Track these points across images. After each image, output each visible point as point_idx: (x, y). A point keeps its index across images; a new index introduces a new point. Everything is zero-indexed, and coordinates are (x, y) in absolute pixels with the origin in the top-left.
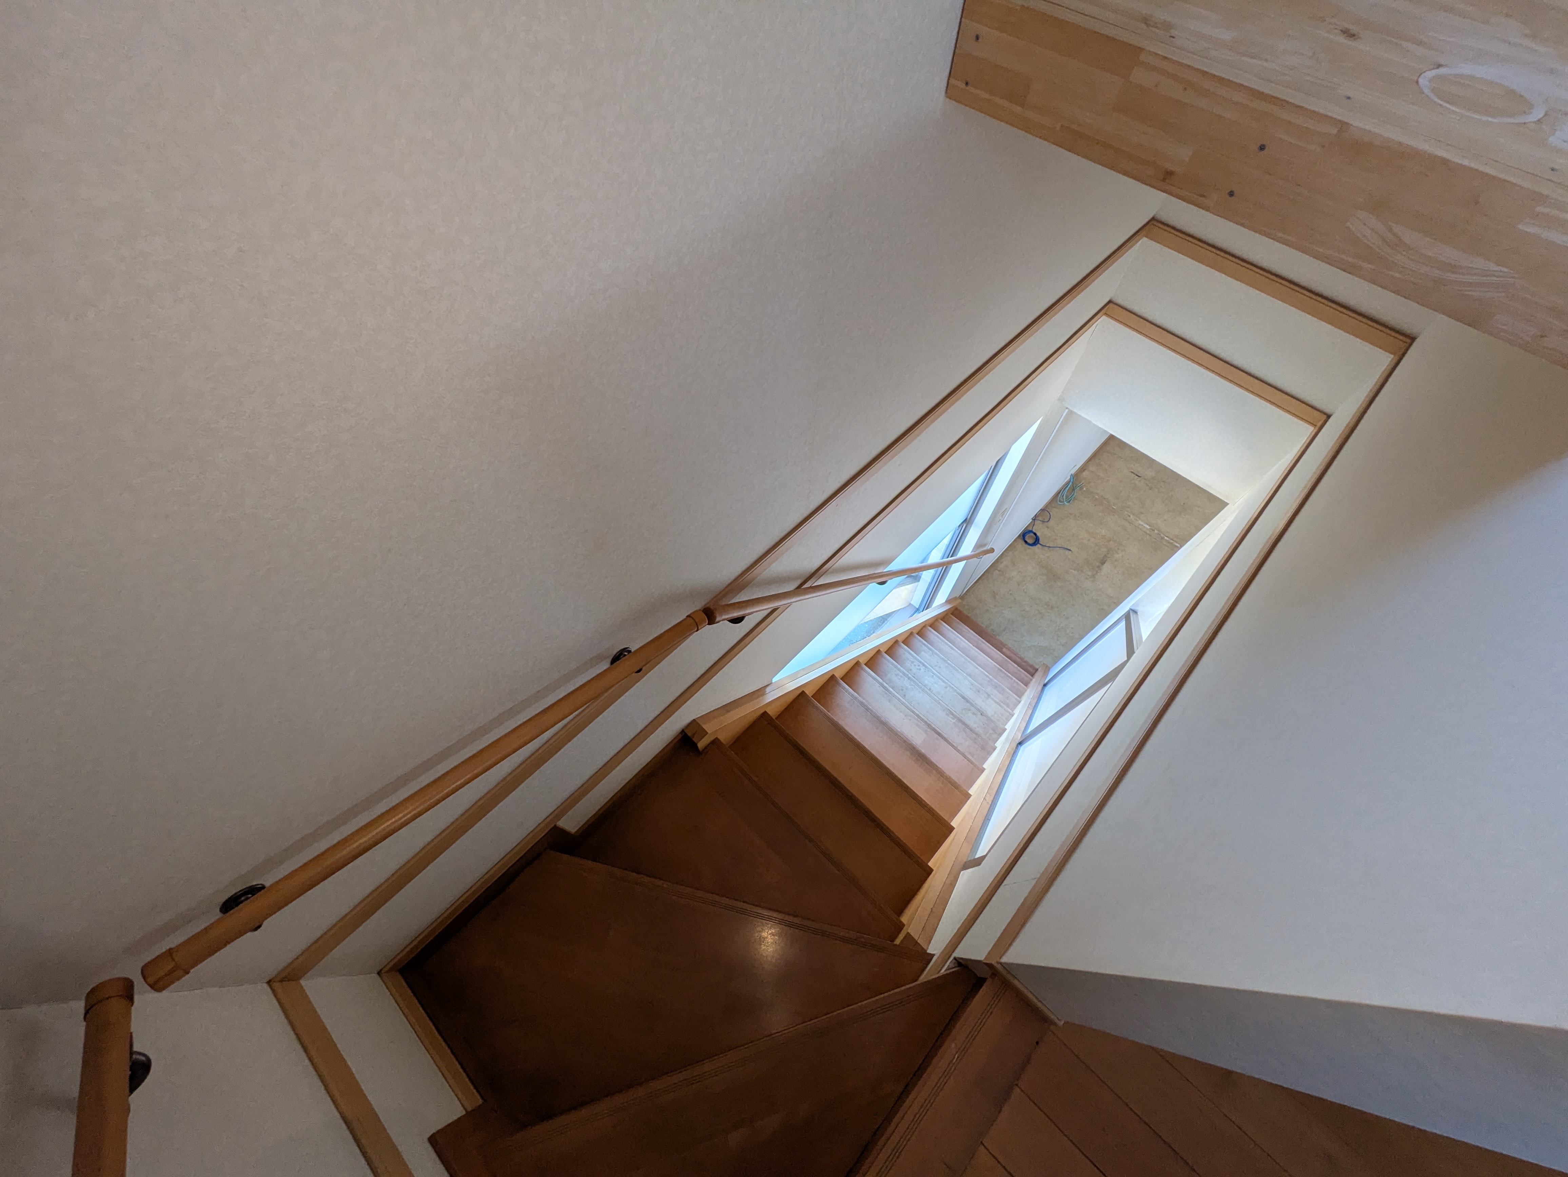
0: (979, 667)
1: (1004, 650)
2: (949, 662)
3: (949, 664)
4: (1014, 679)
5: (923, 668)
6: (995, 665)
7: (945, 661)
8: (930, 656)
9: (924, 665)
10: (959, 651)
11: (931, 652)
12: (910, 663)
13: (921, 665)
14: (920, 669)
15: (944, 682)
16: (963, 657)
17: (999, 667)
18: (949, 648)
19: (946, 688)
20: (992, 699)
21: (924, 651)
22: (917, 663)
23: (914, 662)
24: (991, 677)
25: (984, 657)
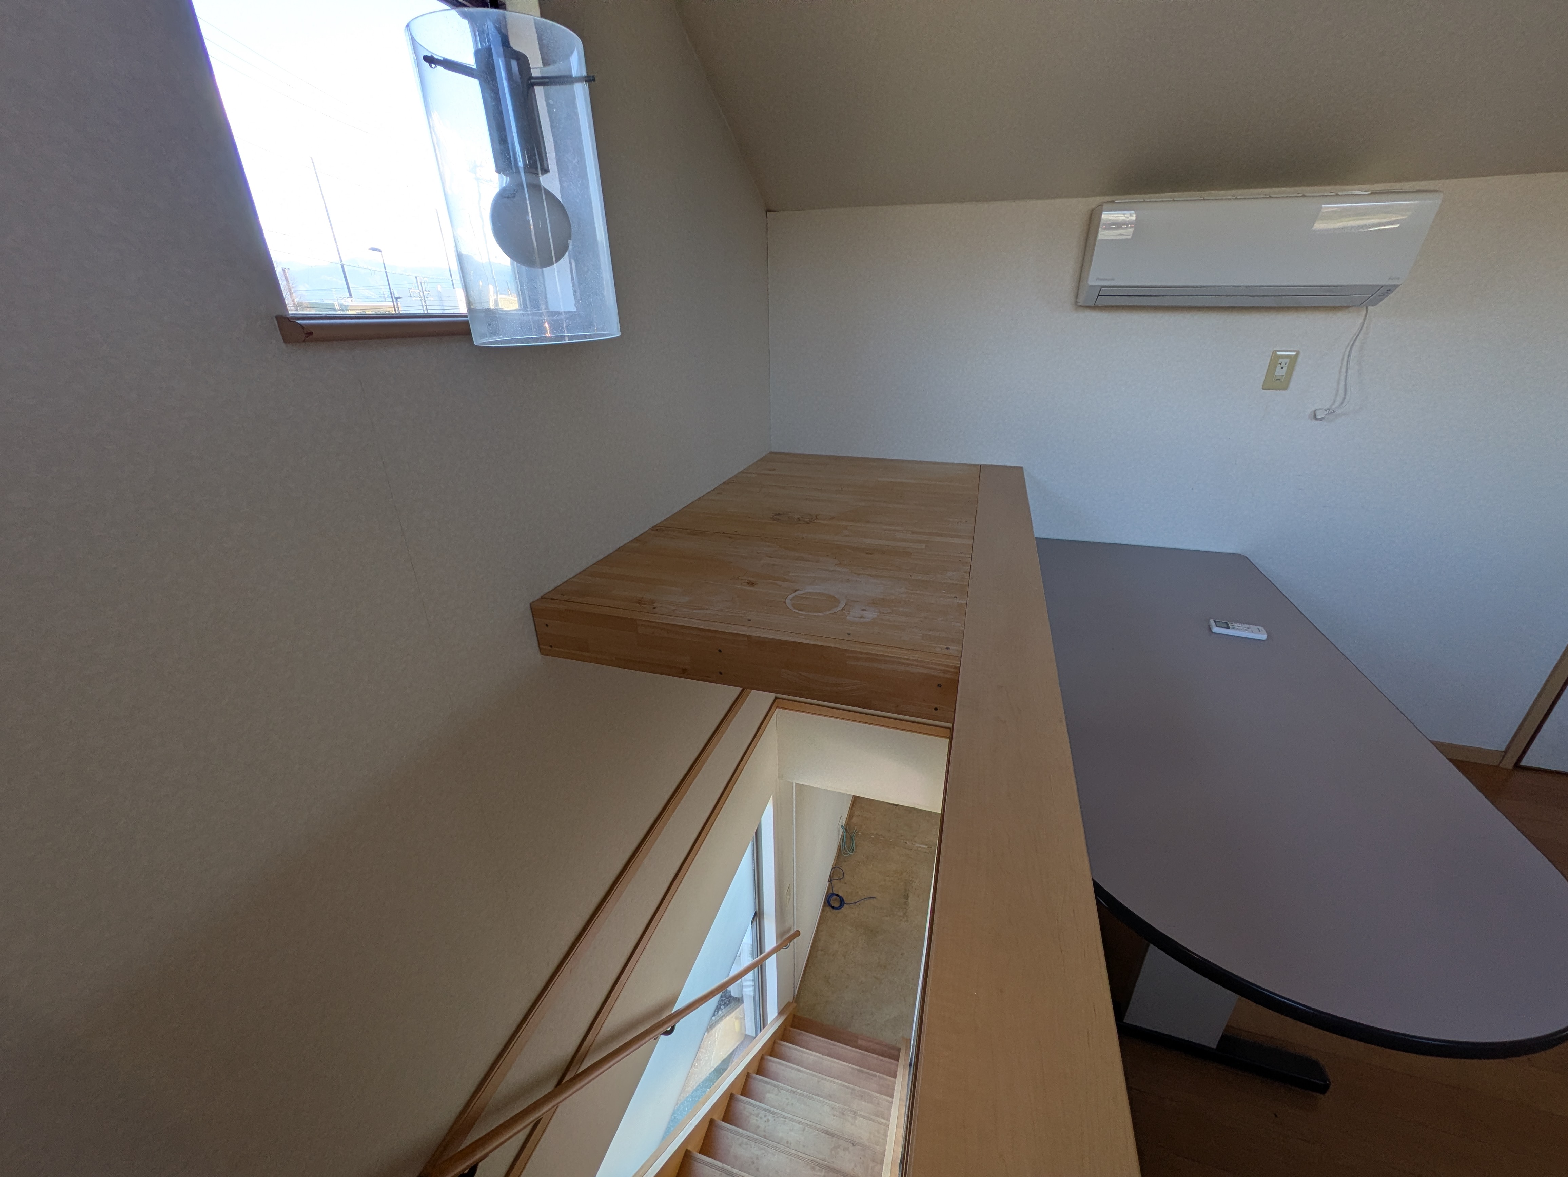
0: (835, 1080)
1: (860, 1042)
2: (799, 1091)
3: (800, 1094)
4: (878, 1074)
5: (770, 1117)
6: (852, 1068)
7: (794, 1092)
8: (777, 1095)
9: (770, 1111)
10: (808, 1071)
11: (776, 1089)
12: (755, 1118)
13: (768, 1114)
14: (768, 1120)
15: (799, 1123)
16: (813, 1075)
17: (858, 1068)
18: (796, 1072)
19: (804, 1130)
20: (861, 1116)
21: (769, 1092)
22: (762, 1113)
23: (759, 1114)
24: (851, 1086)
25: (838, 1063)
